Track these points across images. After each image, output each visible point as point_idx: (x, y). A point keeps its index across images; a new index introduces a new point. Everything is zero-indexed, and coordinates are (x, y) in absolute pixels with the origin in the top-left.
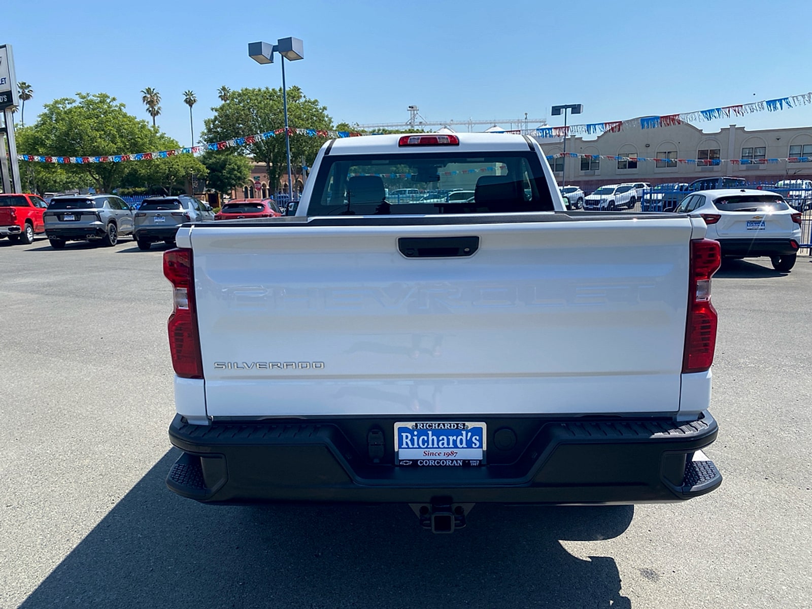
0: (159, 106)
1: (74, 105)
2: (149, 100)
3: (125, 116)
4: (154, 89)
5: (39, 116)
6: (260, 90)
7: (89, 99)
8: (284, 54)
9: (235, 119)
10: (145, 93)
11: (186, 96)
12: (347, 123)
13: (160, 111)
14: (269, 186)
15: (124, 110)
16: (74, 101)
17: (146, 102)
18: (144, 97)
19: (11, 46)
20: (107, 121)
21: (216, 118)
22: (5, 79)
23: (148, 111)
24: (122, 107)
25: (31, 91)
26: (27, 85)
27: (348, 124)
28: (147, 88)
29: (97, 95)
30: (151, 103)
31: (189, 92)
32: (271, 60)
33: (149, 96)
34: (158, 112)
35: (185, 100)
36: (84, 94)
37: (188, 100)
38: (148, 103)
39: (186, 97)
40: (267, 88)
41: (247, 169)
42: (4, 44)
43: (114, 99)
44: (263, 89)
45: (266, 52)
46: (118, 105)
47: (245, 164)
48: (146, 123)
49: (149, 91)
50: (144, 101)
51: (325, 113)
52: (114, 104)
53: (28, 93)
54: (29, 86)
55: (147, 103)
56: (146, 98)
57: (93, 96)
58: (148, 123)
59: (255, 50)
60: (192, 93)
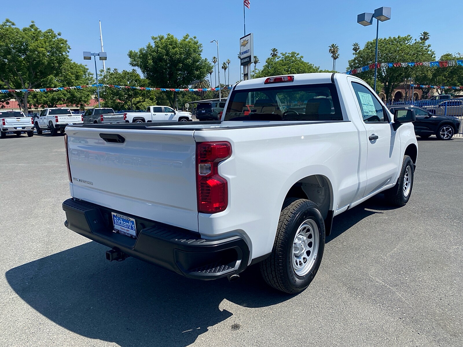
0: (338, 54)
1: (280, 59)
2: (332, 51)
3: (302, 62)
4: (335, 45)
6: (385, 39)
7: (286, 55)
8: (378, 18)
10: (331, 47)
11: (354, 46)
12: (450, 54)
13: (338, 56)
14: (395, 97)
15: (302, 59)
16: (280, 57)
17: (331, 52)
18: (330, 49)
19: (253, 34)
20: (293, 66)
21: (355, 59)
22: (249, 50)
23: (332, 57)
24: (302, 58)
25: (277, 52)
26: (276, 49)
27: (451, 54)
28: (332, 44)
29: (290, 53)
30: (333, 52)
31: (356, 43)
32: (371, 23)
33: (333, 48)
34: (337, 57)
35: (353, 49)
36: (284, 53)
37: (355, 48)
38: (332, 52)
39: (354, 47)
40: (390, 38)
41: (380, 87)
42: (250, 33)
43: (298, 54)
44: (387, 38)
45: (367, 18)
46: (300, 57)
47: (379, 84)
48: (312, 66)
49: (333, 46)
50: (330, 52)
51: (430, 48)
52: (298, 56)
53: (276, 54)
54: (277, 50)
55: (331, 53)
56: (331, 50)
57: (288, 54)
58: (313, 65)
59: (361, 18)
60: (358, 44)
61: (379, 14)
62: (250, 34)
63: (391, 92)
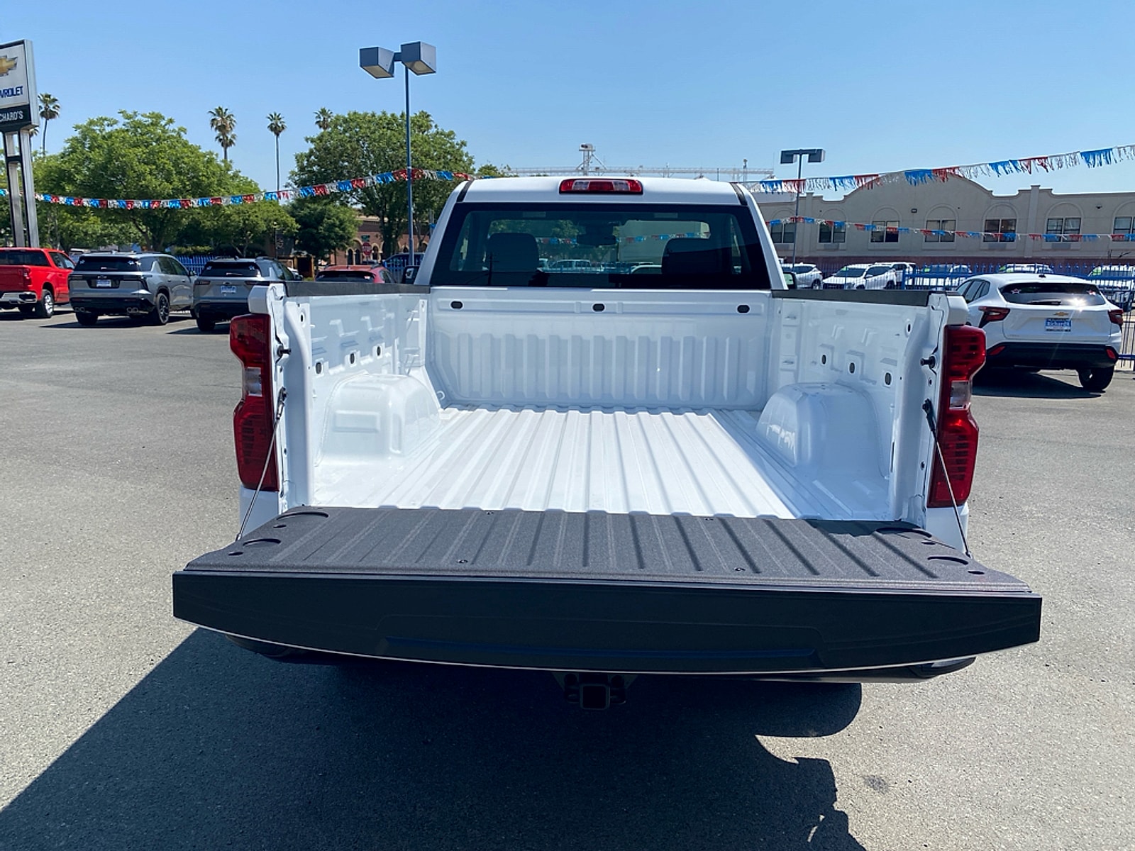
0: (233, 133)
1: (115, 127)
2: (219, 124)
3: (185, 144)
4: (226, 110)
5: (67, 141)
6: (373, 115)
7: (136, 119)
8: (409, 64)
9: (338, 155)
10: (215, 115)
11: (271, 120)
12: (493, 166)
13: (234, 141)
14: (383, 250)
15: (185, 137)
16: (116, 122)
17: (215, 127)
18: (213, 120)
19: (31, 42)
20: (161, 151)
21: (311, 152)
22: (21, 87)
23: (218, 139)
24: (182, 133)
25: (57, 106)
26: (52, 97)
27: (495, 167)
28: (217, 108)
29: (148, 114)
30: (222, 128)
31: (275, 114)
32: (391, 73)
33: (220, 119)
34: (231, 142)
35: (268, 127)
36: (130, 113)
37: (274, 126)
38: (218, 128)
39: (271, 122)
40: (384, 113)
41: (353, 226)
42: (21, 39)
43: (171, 121)
44: (379, 114)
45: (384, 61)
46: (177, 129)
47: (351, 219)
48: (214, 156)
49: (219, 112)
50: (212, 126)
51: (464, 149)
52: (170, 127)
53: (54, 110)
54: (55, 100)
55: (216, 129)
56: (216, 122)
57: (142, 116)
58: (217, 155)
59: (369, 58)
60: (280, 117)
61: (410, 55)
62: (22, 42)
63: (396, 237)
